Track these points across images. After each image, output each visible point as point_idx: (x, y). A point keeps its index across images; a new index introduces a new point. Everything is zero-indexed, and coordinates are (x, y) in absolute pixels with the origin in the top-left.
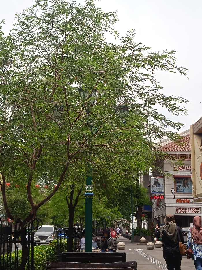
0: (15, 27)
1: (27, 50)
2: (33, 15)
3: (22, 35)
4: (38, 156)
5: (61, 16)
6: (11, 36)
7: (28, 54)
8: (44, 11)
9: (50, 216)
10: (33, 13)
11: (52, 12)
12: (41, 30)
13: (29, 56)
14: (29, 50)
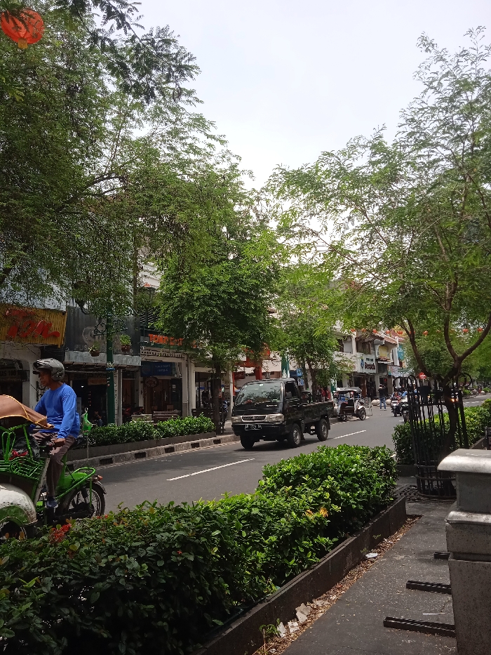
0: (402, 129)
1: (420, 156)
2: (425, 106)
3: (411, 137)
4: (454, 292)
5: (464, 95)
6: (398, 143)
7: (422, 160)
8: (438, 96)
9: (475, 368)
10: (423, 102)
11: (449, 93)
12: (437, 123)
13: (423, 163)
14: (423, 155)
